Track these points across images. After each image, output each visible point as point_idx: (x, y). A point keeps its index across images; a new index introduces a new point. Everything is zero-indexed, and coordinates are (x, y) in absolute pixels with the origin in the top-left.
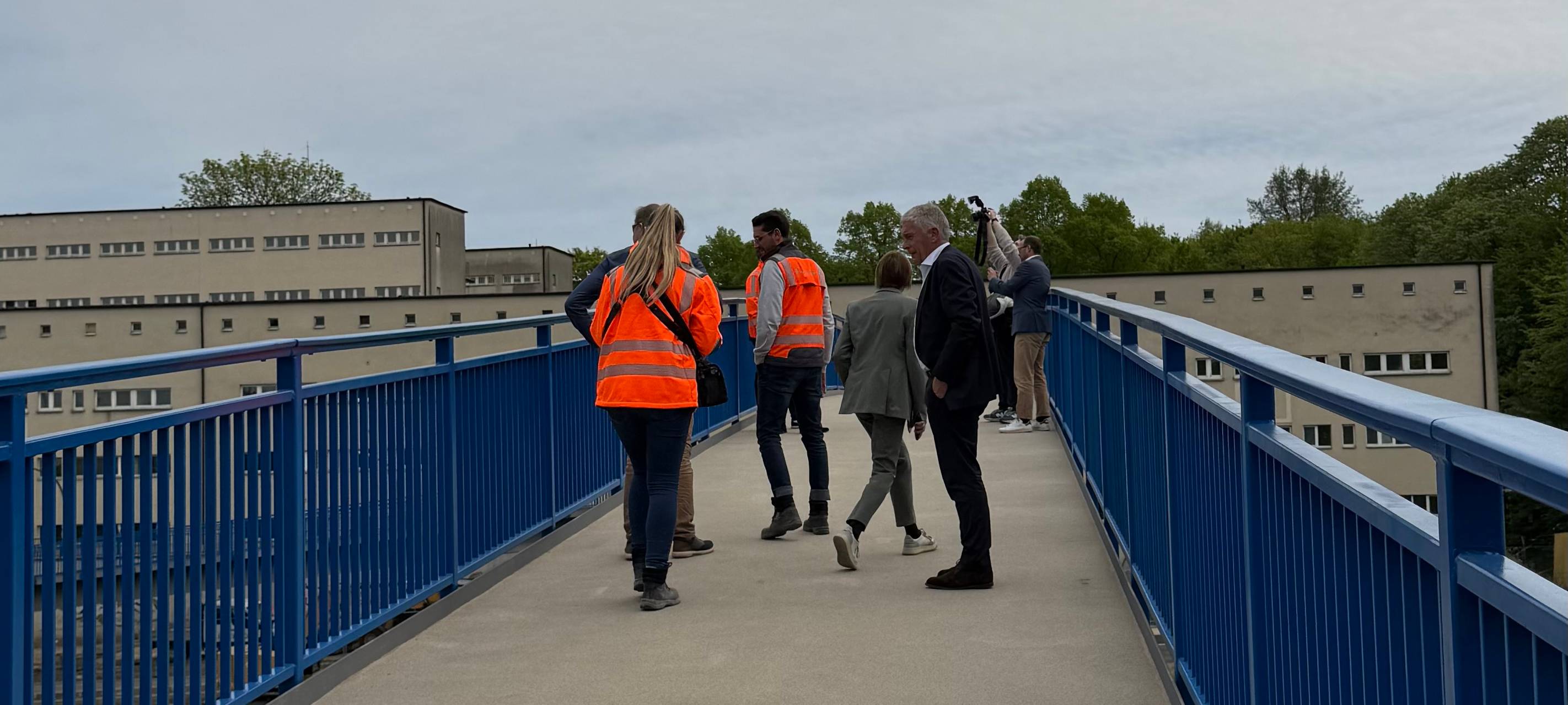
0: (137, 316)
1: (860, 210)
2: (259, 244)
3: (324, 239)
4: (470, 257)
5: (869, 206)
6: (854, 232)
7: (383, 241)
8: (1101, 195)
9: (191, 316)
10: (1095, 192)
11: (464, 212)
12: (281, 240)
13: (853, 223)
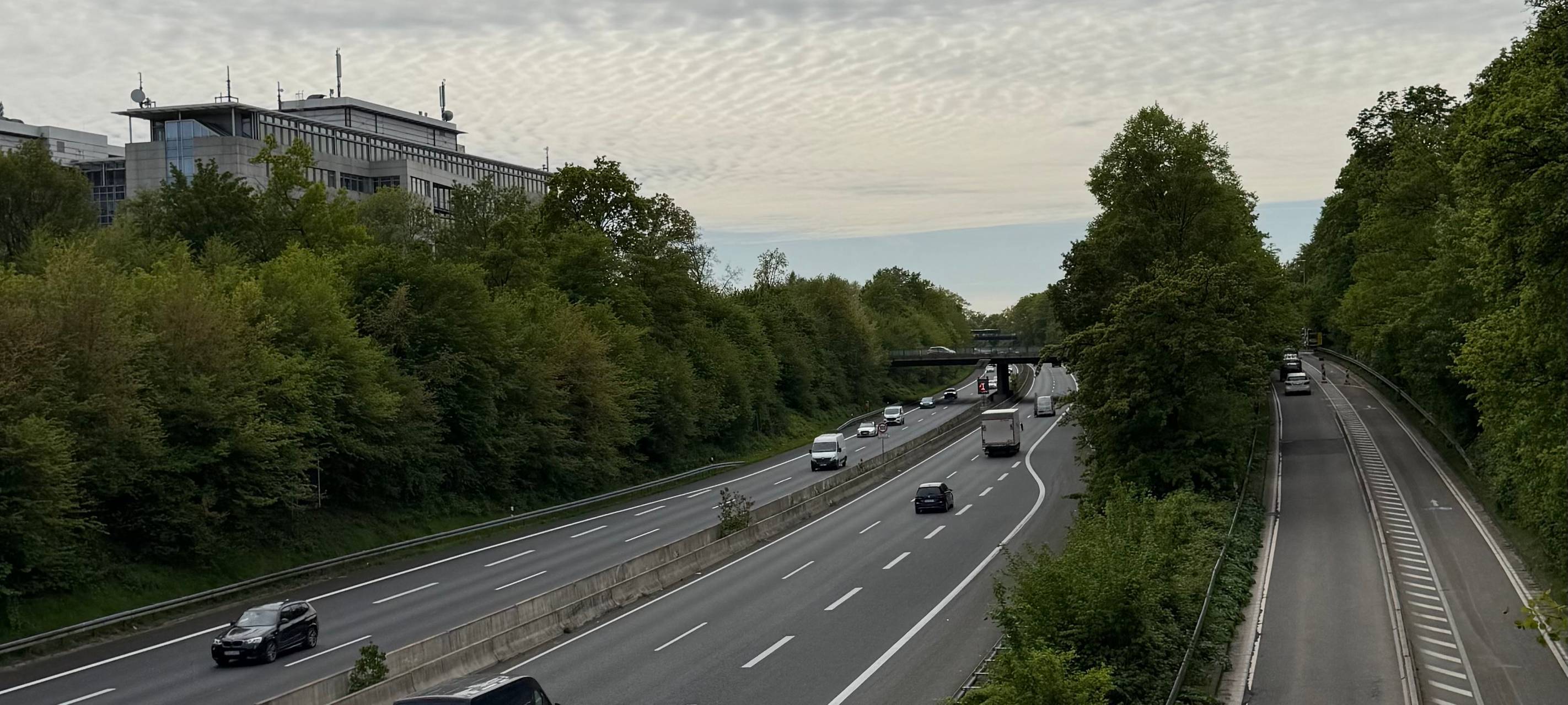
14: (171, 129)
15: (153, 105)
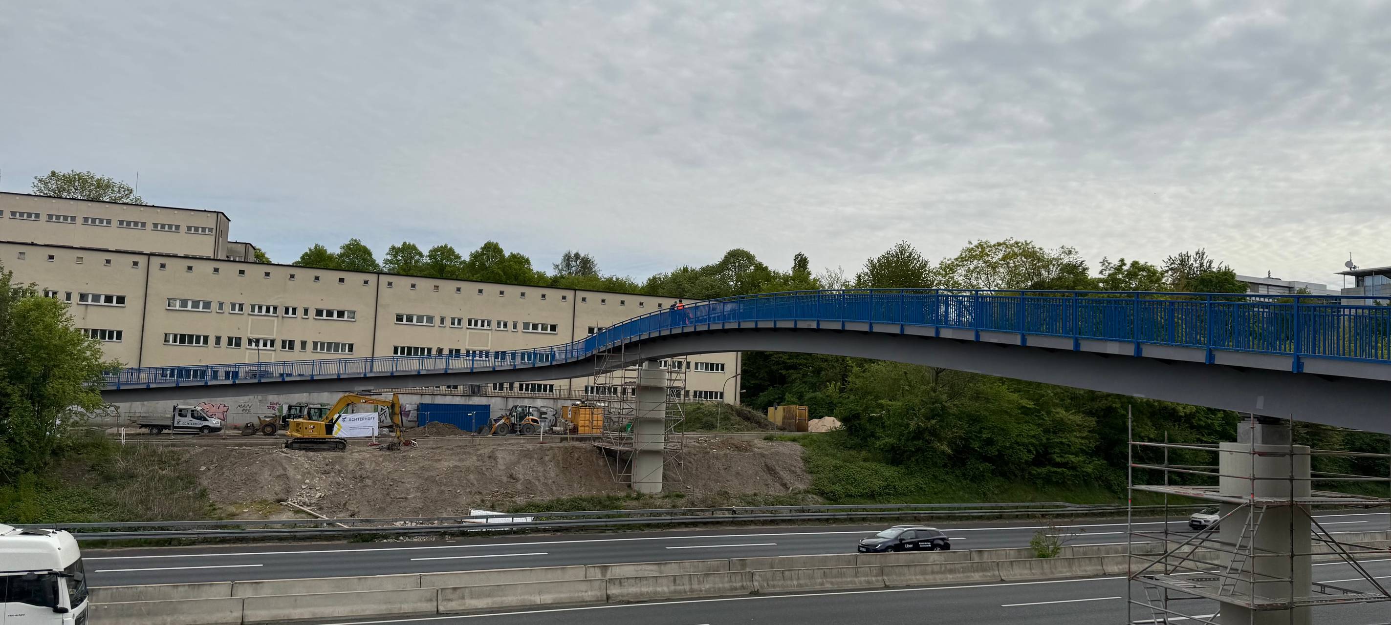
0: (108, 256)
1: (399, 245)
2: (115, 223)
3: (156, 225)
4: (230, 245)
5: (405, 243)
6: (395, 256)
7: (191, 231)
8: (518, 254)
9: (142, 260)
10: (515, 252)
11: (230, 221)
12: (129, 223)
13: (395, 251)
14: (1368, 281)
15: (1357, 269)
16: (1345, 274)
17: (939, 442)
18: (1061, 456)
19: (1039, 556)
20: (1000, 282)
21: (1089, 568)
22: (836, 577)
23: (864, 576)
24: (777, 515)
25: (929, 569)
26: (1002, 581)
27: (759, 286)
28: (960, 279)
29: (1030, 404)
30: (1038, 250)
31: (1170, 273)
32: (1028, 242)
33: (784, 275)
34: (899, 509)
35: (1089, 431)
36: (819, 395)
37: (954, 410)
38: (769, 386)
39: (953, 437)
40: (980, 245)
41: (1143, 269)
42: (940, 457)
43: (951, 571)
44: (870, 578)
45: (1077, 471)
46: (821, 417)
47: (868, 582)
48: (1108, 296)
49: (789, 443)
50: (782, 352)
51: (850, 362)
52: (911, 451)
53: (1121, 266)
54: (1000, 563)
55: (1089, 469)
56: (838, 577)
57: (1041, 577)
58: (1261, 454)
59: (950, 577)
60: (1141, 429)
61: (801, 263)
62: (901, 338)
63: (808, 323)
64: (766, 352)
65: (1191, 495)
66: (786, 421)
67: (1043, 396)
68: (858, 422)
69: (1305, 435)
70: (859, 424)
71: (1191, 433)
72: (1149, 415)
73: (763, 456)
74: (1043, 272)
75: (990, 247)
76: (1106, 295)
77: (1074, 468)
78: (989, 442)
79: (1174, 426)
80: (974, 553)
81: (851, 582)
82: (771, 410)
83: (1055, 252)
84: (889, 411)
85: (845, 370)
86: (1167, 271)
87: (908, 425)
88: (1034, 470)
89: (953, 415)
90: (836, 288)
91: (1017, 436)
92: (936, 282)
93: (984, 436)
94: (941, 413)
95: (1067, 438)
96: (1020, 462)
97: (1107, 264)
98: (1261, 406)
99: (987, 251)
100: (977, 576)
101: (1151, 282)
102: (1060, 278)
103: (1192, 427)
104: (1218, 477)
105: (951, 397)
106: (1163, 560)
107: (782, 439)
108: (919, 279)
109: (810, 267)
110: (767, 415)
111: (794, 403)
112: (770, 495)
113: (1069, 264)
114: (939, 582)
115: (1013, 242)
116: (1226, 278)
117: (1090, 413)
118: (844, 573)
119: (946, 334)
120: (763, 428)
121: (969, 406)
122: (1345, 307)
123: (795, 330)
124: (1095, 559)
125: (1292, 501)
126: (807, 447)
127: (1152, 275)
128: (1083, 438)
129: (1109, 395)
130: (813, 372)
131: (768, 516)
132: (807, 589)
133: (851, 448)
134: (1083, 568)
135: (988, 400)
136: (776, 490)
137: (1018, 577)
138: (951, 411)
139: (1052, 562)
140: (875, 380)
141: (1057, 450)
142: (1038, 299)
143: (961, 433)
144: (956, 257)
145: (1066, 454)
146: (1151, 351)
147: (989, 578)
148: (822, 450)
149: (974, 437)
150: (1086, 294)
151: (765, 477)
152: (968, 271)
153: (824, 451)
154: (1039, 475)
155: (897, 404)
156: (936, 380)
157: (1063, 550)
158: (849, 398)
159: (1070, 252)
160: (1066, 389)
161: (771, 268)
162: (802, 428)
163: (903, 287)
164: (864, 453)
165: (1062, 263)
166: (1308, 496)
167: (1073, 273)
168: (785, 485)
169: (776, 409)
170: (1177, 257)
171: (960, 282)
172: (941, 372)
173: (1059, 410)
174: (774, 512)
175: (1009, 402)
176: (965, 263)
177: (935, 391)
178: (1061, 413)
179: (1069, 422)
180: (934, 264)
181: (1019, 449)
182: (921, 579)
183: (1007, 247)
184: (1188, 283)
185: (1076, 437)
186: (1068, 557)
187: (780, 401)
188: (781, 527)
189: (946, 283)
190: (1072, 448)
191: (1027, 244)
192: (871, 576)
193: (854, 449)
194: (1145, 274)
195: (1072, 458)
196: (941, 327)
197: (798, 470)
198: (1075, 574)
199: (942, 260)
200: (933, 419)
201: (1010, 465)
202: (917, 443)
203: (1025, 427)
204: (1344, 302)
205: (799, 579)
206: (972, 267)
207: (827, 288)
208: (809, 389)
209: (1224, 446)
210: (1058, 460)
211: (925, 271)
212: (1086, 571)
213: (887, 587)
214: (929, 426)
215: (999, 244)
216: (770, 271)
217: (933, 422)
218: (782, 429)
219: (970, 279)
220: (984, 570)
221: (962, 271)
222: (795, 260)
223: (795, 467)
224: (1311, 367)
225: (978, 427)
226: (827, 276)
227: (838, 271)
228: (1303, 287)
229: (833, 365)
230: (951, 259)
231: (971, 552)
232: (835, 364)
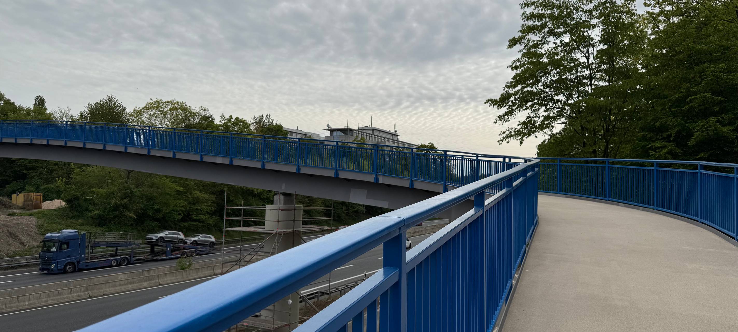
14: (335, 133)
15: (331, 128)
16: (326, 130)
17: (129, 212)
18: (196, 216)
19: (181, 269)
20: (168, 123)
21: (206, 272)
22: (56, 296)
23: (75, 293)
24: (16, 263)
25: (118, 283)
26: (160, 285)
27: (7, 115)
28: (145, 120)
29: (181, 189)
30: (188, 107)
31: (254, 124)
32: (184, 102)
33: (26, 109)
34: (102, 252)
35: (212, 203)
36: (51, 186)
37: (138, 194)
38: (14, 180)
39: (137, 209)
40: (157, 101)
41: (242, 121)
42: (129, 220)
43: (131, 283)
44: (79, 294)
45: (204, 223)
46: (51, 200)
47: (79, 296)
48: (224, 134)
49: (27, 217)
50: (24, 159)
51: (73, 165)
52: (111, 218)
53: (230, 119)
54: (159, 276)
55: (211, 222)
56: (58, 296)
57: (182, 280)
58: (282, 210)
59: (130, 286)
60: (236, 201)
61: (40, 102)
62: (103, 152)
63: (41, 140)
64: (11, 158)
65: (252, 231)
66: (25, 203)
67: (188, 185)
68: (78, 202)
69: (307, 201)
70: (78, 204)
71: (260, 202)
72: (241, 193)
73: (6, 226)
74: (191, 119)
75: (163, 103)
76: (222, 133)
77: (203, 222)
78: (158, 211)
79: (253, 198)
80: (145, 272)
81: (67, 298)
82: (14, 196)
83: (197, 109)
84: (98, 195)
85: (70, 171)
86: (253, 123)
87: (110, 203)
88: (182, 224)
89: (138, 196)
90: (65, 120)
91: (173, 206)
92: (131, 120)
93: (155, 207)
94: (130, 195)
95: (200, 206)
96: (174, 220)
97: (223, 117)
98: (284, 188)
99: (161, 105)
100: (146, 284)
101: (245, 128)
102: (199, 123)
103: (261, 199)
104: (264, 221)
105: (137, 186)
106: (238, 264)
107: (22, 214)
108: (121, 118)
109: (47, 105)
110: (11, 200)
111: (32, 191)
112: (11, 251)
113: (205, 116)
114: (123, 290)
115: (176, 101)
116: (279, 128)
117: (213, 193)
118: (62, 293)
119: (131, 150)
120: (8, 208)
121: (147, 191)
122: (326, 145)
123: (31, 145)
124: (210, 268)
125: (294, 230)
126: (40, 219)
127: (246, 125)
128: (208, 206)
129: (222, 184)
130: (47, 172)
131: (9, 264)
132: (35, 305)
133: (72, 218)
134: (203, 273)
135: (158, 188)
136: (16, 247)
137: (169, 282)
138: (136, 194)
139: (188, 271)
140: (90, 176)
141: (195, 213)
142: (187, 134)
143: (142, 206)
144: (143, 107)
145: (199, 215)
146: (238, 162)
147: (152, 284)
148: (51, 220)
149: (149, 208)
150: (213, 132)
151: (8, 239)
152: (150, 115)
153: (52, 221)
154: (185, 226)
155: (103, 191)
156: (128, 177)
157: (194, 265)
158: (71, 188)
159: (205, 110)
160: (201, 182)
161: (17, 103)
162: (37, 206)
163: (110, 122)
164: (80, 221)
165: (201, 115)
166: (301, 228)
167: (207, 121)
168: (23, 244)
169: (18, 195)
170: (258, 117)
171: (145, 121)
172: (131, 172)
173: (196, 192)
174: (13, 261)
175: (170, 188)
176: (148, 111)
177: (127, 183)
178: (198, 194)
179: (201, 198)
180: (129, 110)
181: (174, 214)
182: (112, 290)
183: (172, 104)
184: (262, 130)
185: (204, 206)
186: (196, 268)
187: (21, 190)
188: (19, 270)
189: (137, 121)
190: (203, 211)
191: (183, 103)
192: (81, 292)
193: (74, 218)
194: (242, 124)
195: (202, 217)
196: (128, 146)
197: (33, 233)
198: (199, 276)
199: (135, 107)
200: (126, 199)
201: (169, 222)
202: (115, 213)
203: (178, 201)
204: (326, 143)
205: (29, 300)
206: (152, 113)
207: (58, 119)
208: (44, 182)
209: (268, 207)
210: (195, 218)
211: (124, 113)
212: (205, 274)
213: (91, 297)
214: (123, 203)
215: (168, 102)
216: (16, 106)
217: (126, 200)
218: (23, 208)
219: (151, 120)
220: (149, 280)
221: (146, 115)
222: (36, 100)
223: (31, 232)
224: (304, 170)
225: (152, 203)
226: (59, 112)
227: (67, 109)
228: (310, 135)
229: (62, 168)
230: (140, 108)
231: (143, 271)
232: (63, 167)
